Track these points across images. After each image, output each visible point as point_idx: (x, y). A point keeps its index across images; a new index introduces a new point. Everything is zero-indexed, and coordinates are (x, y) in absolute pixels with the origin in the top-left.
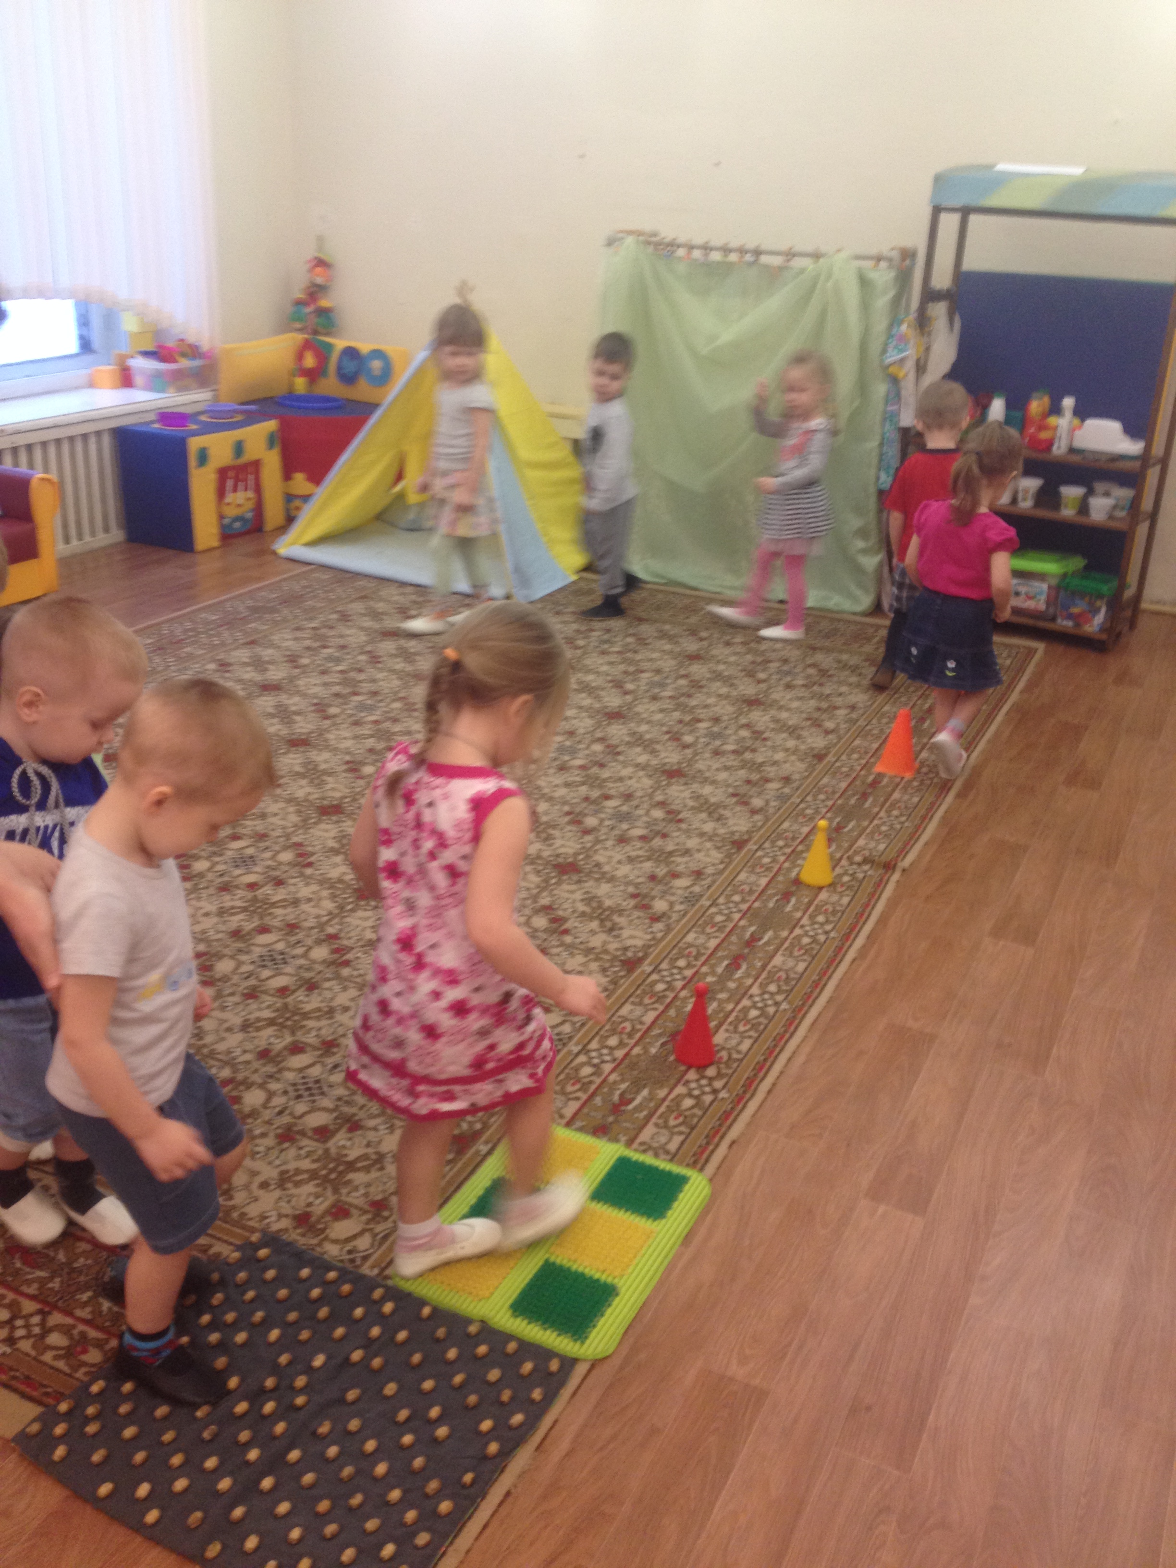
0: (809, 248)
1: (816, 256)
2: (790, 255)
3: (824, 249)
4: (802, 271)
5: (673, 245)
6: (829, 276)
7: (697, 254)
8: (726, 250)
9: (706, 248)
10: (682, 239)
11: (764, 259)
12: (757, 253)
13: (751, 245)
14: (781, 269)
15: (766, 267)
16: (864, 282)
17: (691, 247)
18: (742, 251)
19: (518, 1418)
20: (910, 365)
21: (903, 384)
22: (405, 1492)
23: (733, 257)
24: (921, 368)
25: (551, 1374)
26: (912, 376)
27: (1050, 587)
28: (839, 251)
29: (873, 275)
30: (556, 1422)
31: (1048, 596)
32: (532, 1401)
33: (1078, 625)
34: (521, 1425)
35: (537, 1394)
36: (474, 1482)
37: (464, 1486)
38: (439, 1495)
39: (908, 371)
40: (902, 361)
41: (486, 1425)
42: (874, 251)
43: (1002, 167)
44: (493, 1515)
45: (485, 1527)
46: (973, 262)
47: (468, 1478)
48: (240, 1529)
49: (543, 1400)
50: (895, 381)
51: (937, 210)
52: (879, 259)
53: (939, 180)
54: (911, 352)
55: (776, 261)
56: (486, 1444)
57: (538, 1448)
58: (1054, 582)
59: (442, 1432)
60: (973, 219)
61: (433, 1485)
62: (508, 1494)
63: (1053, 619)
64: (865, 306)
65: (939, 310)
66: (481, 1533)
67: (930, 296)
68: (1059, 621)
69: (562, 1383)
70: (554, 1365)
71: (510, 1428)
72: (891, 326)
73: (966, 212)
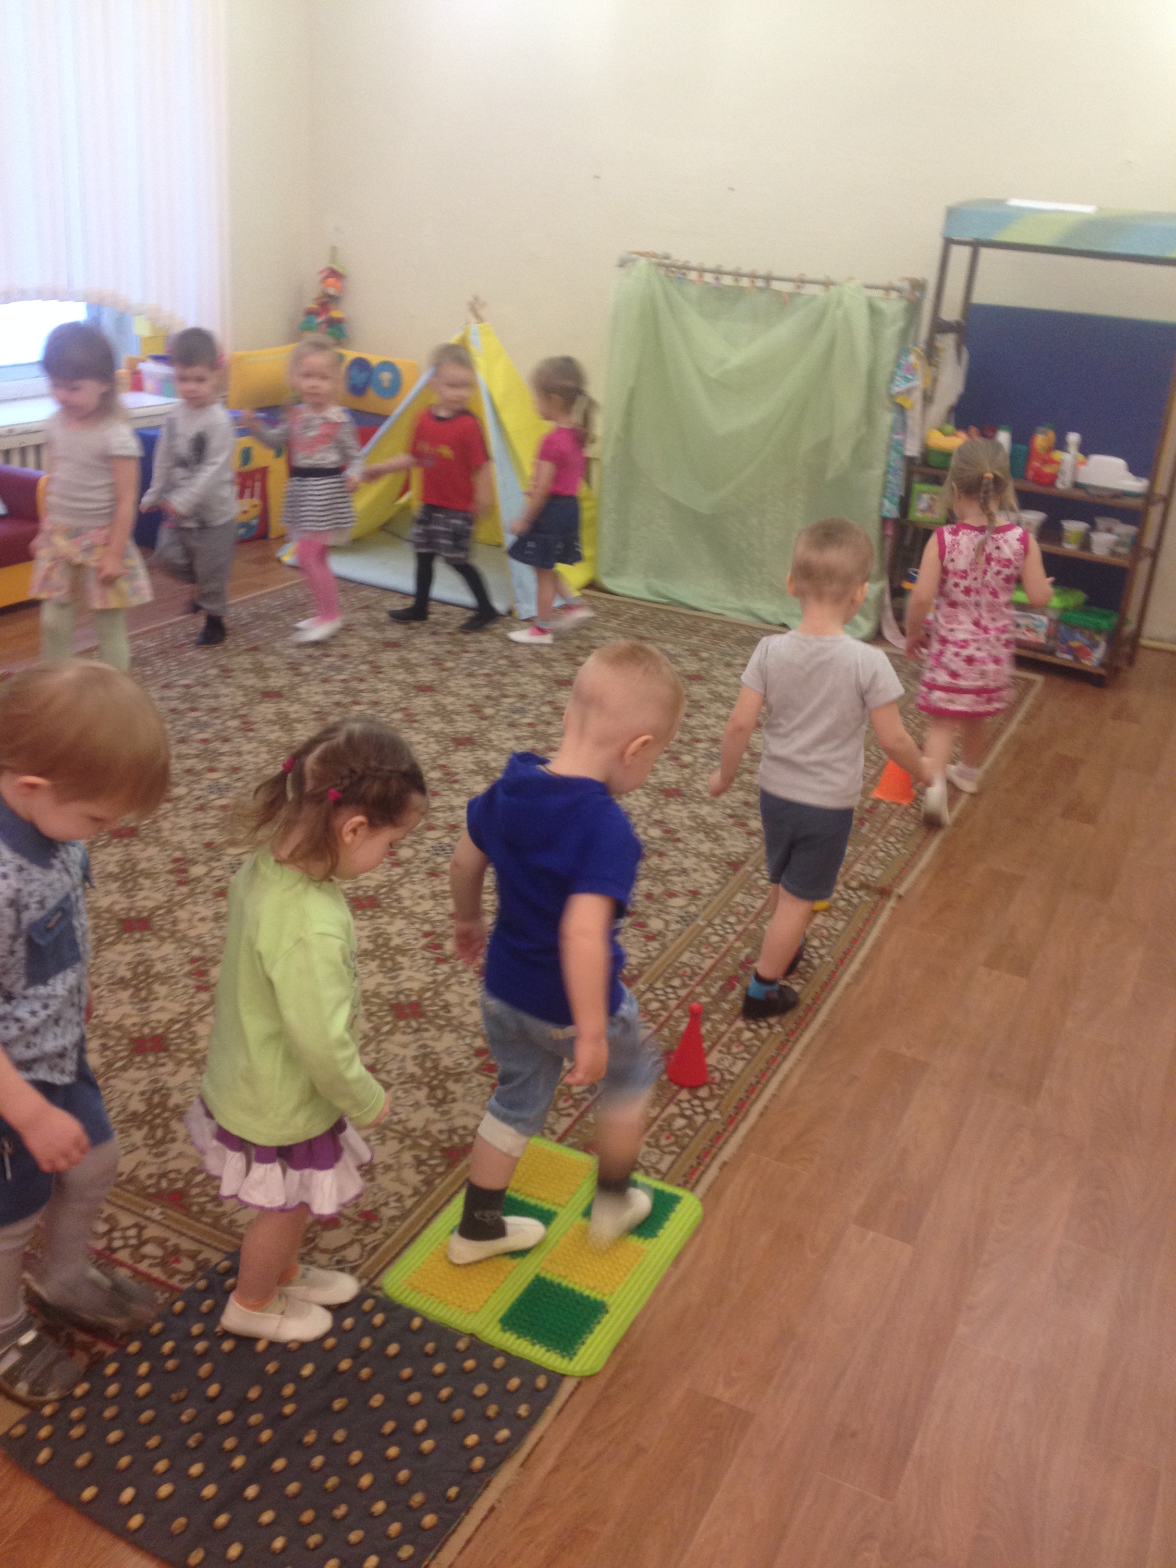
0: (820, 277)
1: (827, 284)
2: (801, 282)
3: (834, 277)
4: (813, 298)
5: (686, 268)
6: (839, 303)
7: (709, 278)
8: (737, 275)
9: (718, 272)
10: (694, 263)
11: (776, 285)
12: (768, 278)
13: (762, 271)
14: (791, 295)
15: (778, 293)
16: (874, 311)
17: (702, 271)
18: (753, 276)
19: (503, 1434)
20: (917, 396)
21: (909, 414)
22: (389, 1504)
23: (745, 282)
24: (928, 399)
25: (538, 1390)
26: (918, 407)
27: (1051, 620)
28: (851, 279)
29: (883, 305)
30: (541, 1438)
31: (1049, 630)
32: (519, 1417)
33: (1077, 659)
34: (507, 1441)
35: (523, 1410)
36: (458, 1496)
37: (448, 1500)
38: (423, 1509)
39: (915, 402)
40: (909, 392)
41: (471, 1440)
42: (883, 281)
43: (1014, 202)
44: (476, 1530)
45: (469, 1541)
46: (983, 296)
47: (453, 1492)
48: (225, 1536)
49: (530, 1416)
50: (901, 410)
51: (949, 242)
52: (888, 289)
53: (952, 213)
54: (918, 383)
55: (786, 287)
56: (471, 1459)
57: (522, 1465)
58: (1054, 615)
59: (427, 1445)
60: (984, 252)
61: (418, 1498)
62: (492, 1509)
63: (1052, 653)
64: (875, 335)
65: (947, 343)
66: (464, 1548)
67: (939, 327)
68: (1059, 654)
69: (549, 1400)
70: (541, 1382)
71: (496, 1443)
72: (899, 357)
73: (976, 245)
